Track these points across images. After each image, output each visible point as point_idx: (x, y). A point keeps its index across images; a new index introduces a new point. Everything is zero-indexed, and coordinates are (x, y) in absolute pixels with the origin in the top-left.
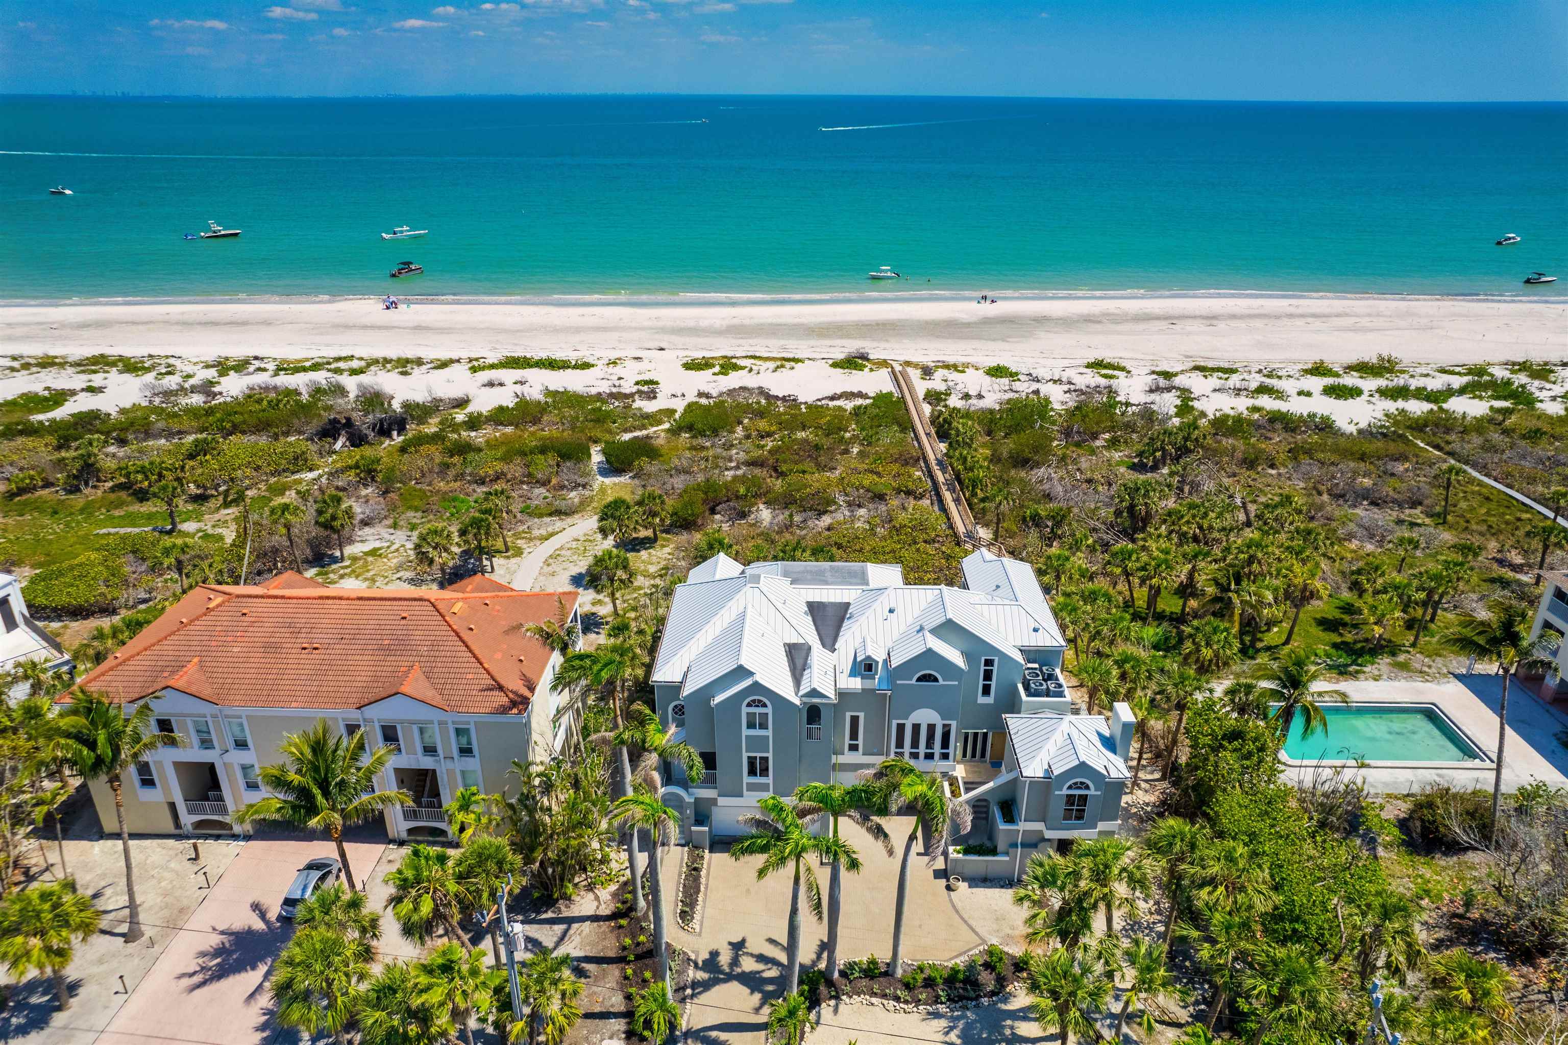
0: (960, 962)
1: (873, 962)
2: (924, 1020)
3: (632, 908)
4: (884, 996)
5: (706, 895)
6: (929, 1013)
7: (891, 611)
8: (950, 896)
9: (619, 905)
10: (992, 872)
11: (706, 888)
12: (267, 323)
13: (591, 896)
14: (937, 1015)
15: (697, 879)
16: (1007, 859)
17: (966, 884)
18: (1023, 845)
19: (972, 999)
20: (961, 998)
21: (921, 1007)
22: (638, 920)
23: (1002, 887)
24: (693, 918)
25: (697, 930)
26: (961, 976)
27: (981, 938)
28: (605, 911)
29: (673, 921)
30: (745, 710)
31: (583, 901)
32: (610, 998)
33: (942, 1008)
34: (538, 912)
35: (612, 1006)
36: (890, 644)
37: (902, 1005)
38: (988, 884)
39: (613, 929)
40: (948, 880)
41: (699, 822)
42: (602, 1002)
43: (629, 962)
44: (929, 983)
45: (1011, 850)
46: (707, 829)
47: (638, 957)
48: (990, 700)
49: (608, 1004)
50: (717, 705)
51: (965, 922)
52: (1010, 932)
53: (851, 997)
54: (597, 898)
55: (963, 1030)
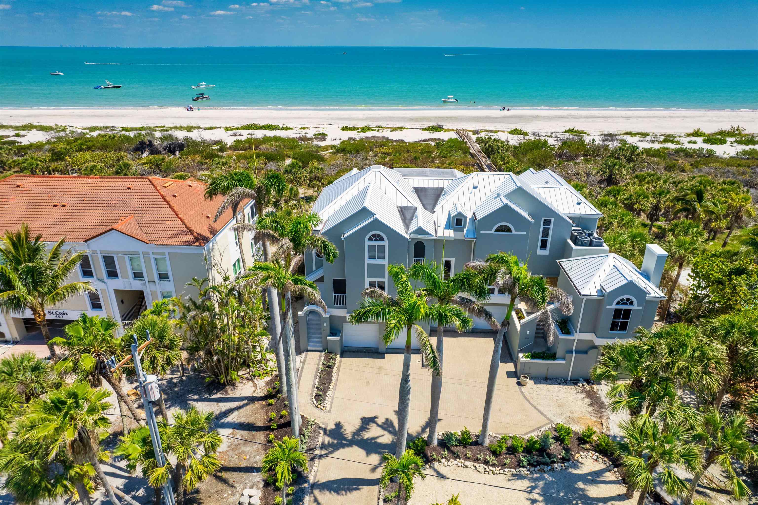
0: (535, 435)
1: (466, 433)
2: (509, 480)
3: (279, 392)
4: (476, 460)
5: (336, 385)
6: (513, 475)
7: (475, 188)
8: (520, 389)
9: (270, 389)
10: (551, 373)
11: (337, 380)
12: (124, 116)
13: (251, 383)
14: (520, 477)
15: (330, 374)
16: (564, 362)
17: (532, 382)
18: (578, 352)
19: (547, 464)
20: (539, 463)
21: (506, 470)
22: (283, 400)
23: (560, 384)
24: (325, 399)
25: (328, 408)
26: (537, 446)
27: (548, 419)
28: (260, 393)
29: (309, 402)
30: (367, 243)
31: (244, 387)
32: (255, 456)
33: (524, 471)
34: (210, 393)
35: (256, 462)
36: (474, 208)
37: (490, 468)
38: (549, 381)
39: (263, 407)
40: (518, 378)
41: (333, 334)
42: (249, 459)
43: (273, 430)
44: (512, 450)
45: (568, 356)
46: (338, 338)
47: (280, 427)
48: (546, 252)
49: (252, 461)
50: (345, 238)
51: (535, 407)
52: (571, 415)
53: (449, 460)
54: (255, 385)
55: (543, 489)
